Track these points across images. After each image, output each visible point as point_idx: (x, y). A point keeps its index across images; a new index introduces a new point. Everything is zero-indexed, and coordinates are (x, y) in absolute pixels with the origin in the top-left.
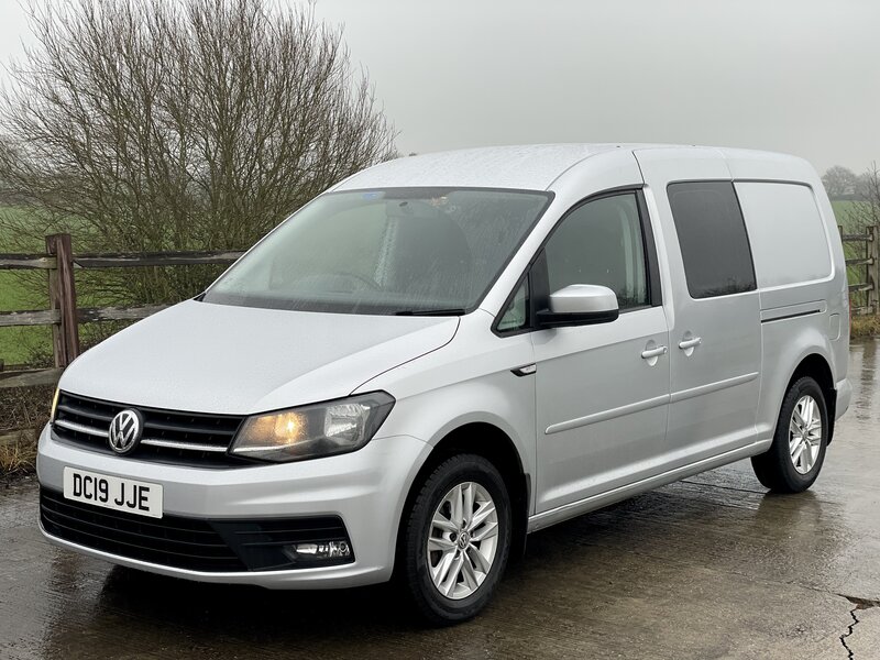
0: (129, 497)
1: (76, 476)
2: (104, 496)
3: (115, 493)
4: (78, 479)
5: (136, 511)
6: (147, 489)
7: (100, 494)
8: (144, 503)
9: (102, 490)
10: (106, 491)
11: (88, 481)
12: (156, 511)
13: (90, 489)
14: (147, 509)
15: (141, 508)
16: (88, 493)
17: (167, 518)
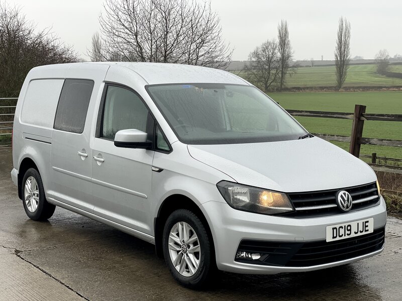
0: (361, 229)
1: (333, 229)
2: (349, 232)
3: (354, 229)
4: (335, 230)
5: (364, 233)
6: (368, 222)
7: (347, 232)
8: (367, 229)
9: (348, 230)
10: (350, 230)
11: (341, 229)
12: (371, 230)
13: (342, 231)
14: (368, 230)
15: (366, 231)
16: (341, 235)
17: (375, 231)
